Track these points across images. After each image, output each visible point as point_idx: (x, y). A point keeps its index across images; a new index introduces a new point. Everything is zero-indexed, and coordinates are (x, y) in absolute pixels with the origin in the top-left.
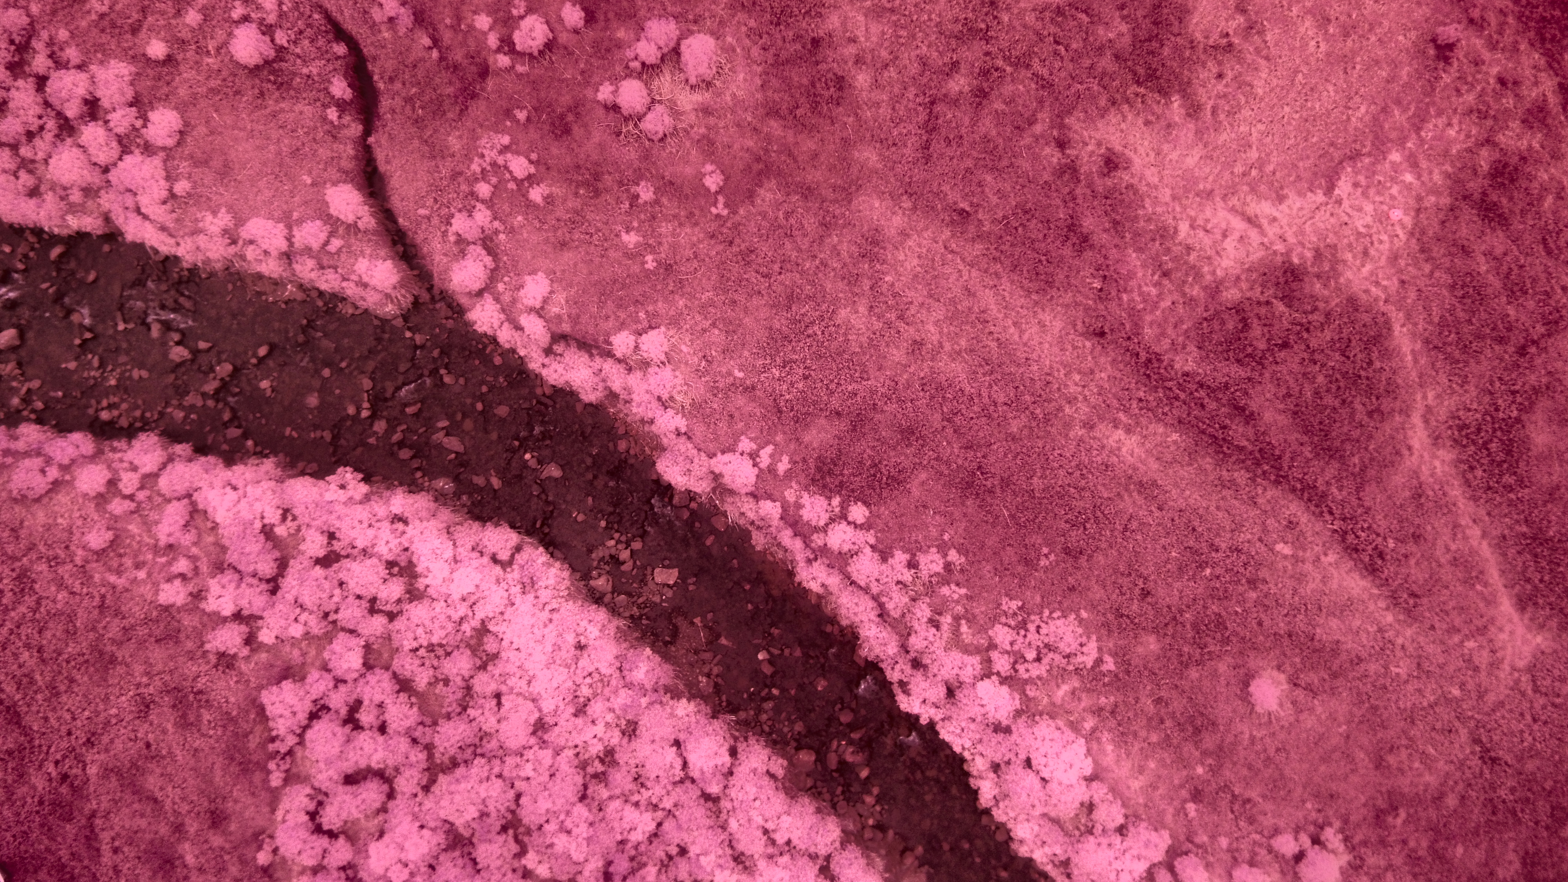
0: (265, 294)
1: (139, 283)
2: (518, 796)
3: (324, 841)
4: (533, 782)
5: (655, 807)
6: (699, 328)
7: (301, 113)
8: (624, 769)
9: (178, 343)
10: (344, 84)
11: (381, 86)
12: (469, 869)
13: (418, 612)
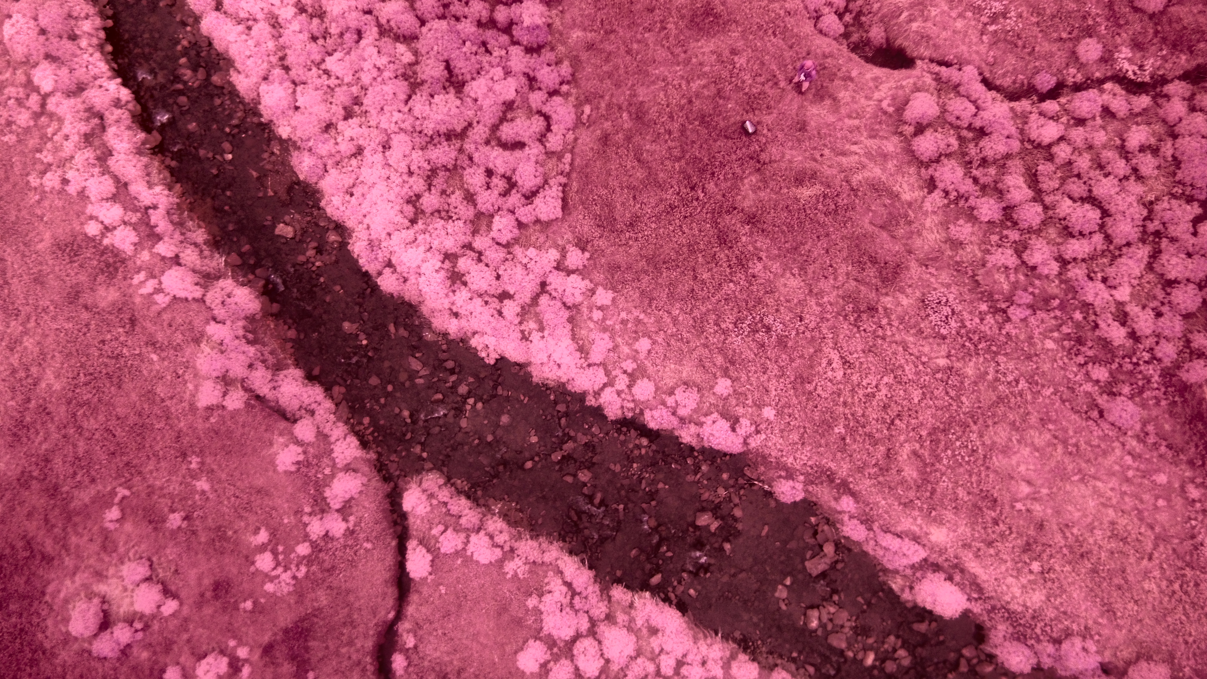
0: (516, 510)
1: (603, 540)
2: (406, 102)
3: (546, 109)
4: (395, 107)
5: (327, 72)
6: (175, 401)
7: (436, 649)
8: (339, 102)
9: (585, 484)
10: (394, 666)
11: (368, 659)
12: (452, 64)
13: (450, 244)
